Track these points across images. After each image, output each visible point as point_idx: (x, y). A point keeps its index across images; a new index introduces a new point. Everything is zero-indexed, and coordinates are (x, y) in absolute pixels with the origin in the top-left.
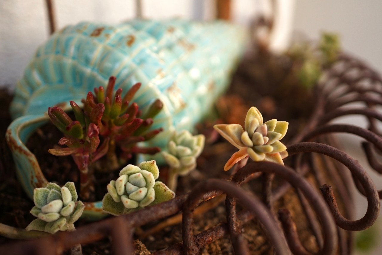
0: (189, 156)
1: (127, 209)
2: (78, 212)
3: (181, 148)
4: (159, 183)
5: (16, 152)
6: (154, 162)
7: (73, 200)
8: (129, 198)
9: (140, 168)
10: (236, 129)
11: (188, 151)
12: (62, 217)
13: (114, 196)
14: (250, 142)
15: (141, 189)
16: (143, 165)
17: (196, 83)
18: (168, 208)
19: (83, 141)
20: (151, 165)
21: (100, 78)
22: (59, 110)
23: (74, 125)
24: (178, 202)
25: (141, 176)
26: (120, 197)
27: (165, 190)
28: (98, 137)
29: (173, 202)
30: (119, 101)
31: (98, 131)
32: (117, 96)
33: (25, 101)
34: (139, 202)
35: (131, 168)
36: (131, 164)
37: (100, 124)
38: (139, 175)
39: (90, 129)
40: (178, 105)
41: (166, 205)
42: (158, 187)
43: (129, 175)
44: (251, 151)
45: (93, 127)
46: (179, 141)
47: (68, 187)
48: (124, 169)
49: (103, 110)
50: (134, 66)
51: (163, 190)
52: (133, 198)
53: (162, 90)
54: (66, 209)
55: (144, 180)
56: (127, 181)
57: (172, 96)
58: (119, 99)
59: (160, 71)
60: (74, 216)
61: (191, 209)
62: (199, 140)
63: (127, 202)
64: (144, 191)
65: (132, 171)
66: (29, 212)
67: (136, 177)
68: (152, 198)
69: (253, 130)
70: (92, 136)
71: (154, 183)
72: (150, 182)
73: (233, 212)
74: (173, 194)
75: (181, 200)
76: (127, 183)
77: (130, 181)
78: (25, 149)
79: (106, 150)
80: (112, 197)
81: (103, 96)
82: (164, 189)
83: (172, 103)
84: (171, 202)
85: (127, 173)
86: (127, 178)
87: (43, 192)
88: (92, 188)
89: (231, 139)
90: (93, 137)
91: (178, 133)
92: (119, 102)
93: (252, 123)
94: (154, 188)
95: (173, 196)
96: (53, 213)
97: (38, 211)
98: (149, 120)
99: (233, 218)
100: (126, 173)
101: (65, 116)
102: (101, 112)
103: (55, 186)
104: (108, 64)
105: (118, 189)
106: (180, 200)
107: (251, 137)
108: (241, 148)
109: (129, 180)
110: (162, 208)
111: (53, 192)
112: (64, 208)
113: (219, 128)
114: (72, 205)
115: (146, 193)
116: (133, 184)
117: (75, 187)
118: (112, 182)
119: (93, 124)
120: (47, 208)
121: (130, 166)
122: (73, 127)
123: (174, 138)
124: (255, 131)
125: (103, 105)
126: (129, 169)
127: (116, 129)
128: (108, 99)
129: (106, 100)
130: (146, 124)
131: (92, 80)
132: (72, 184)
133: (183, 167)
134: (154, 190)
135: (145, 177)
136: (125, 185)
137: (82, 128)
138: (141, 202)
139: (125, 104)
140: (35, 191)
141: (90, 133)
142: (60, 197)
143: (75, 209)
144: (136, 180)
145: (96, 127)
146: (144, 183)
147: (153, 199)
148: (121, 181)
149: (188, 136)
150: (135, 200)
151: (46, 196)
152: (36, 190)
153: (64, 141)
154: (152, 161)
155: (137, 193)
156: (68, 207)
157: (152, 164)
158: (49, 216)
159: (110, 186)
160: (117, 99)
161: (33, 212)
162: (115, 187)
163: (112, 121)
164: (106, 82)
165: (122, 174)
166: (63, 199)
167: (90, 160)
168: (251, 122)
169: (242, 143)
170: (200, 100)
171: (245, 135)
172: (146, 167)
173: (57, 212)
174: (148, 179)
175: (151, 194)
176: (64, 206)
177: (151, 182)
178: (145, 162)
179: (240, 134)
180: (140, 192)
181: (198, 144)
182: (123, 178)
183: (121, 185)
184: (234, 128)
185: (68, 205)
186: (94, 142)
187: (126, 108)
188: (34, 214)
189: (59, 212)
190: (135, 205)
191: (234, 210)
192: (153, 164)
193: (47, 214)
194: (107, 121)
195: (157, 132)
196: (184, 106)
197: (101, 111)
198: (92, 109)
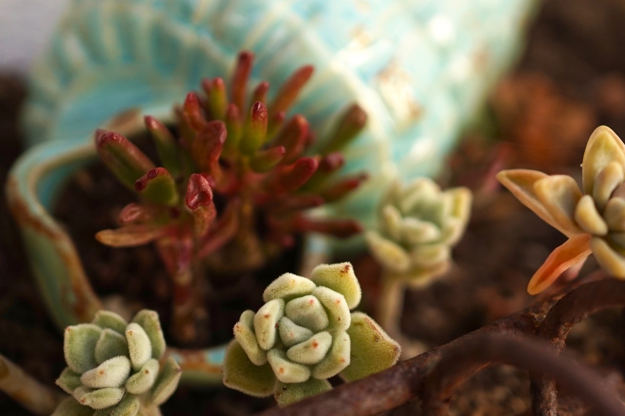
0: (432, 243)
1: (280, 383)
2: (167, 384)
3: (412, 223)
4: (362, 316)
5: (29, 232)
6: (347, 268)
7: (155, 355)
8: (287, 359)
9: (314, 282)
10: (562, 190)
11: (430, 232)
12: (128, 397)
13: (252, 351)
14: (599, 226)
15: (317, 337)
16: (320, 274)
17: (444, 53)
18: (384, 392)
19: (175, 212)
20: (342, 276)
21: (215, 50)
22: (117, 140)
23: (153, 177)
24: (410, 375)
25: (317, 303)
26: (264, 353)
27: (376, 338)
28: (212, 205)
29: (397, 375)
30: (261, 117)
31: (211, 193)
32: (257, 105)
33: (51, 105)
34: (312, 367)
35: (292, 281)
36: (290, 272)
37: (217, 170)
38: (312, 301)
39: (191, 187)
40: (402, 111)
41: (379, 384)
42: (359, 329)
43: (287, 299)
44: (603, 248)
45: (198, 184)
46: (407, 204)
47: (141, 324)
48: (275, 284)
49: (222, 139)
50: (296, 20)
51: (370, 336)
52: (298, 360)
53: (364, 76)
54: (138, 379)
55: (324, 313)
56: (282, 314)
57: (388, 88)
58: (261, 112)
59: (358, 32)
60: (157, 396)
61: (444, 396)
62: (456, 203)
63: (282, 370)
64: (323, 341)
65: (294, 291)
66: (55, 381)
67: (302, 307)
68: (343, 361)
69: (607, 193)
70: (196, 204)
71: (347, 319)
72: (339, 319)
73: (550, 396)
74: (396, 349)
75: (418, 369)
76: (281, 319)
77: (289, 315)
78: (49, 222)
79: (231, 230)
80: (246, 352)
81: (222, 99)
82: (372, 336)
83: (389, 108)
84: (392, 377)
85: (282, 295)
86: (283, 308)
87: (84, 336)
88: (201, 313)
89: (544, 210)
90: (200, 208)
91: (404, 186)
92: (260, 119)
93: (604, 175)
94: (349, 331)
95: (396, 354)
96: (109, 390)
97: (74, 379)
98: (333, 158)
99: (549, 410)
100: (279, 295)
101: (133, 152)
102: (218, 143)
103: (114, 320)
104: (235, 19)
105: (261, 337)
106: (414, 370)
107: (601, 209)
108: (572, 236)
109: (287, 312)
110: (370, 391)
111: (107, 336)
112: (135, 376)
113: (513, 179)
114: (152, 370)
115: (329, 347)
116: (298, 323)
117: (158, 324)
118: (246, 315)
119: (198, 175)
120: (94, 377)
121: (289, 277)
122: (150, 182)
123: (394, 198)
124: (613, 195)
125: (224, 126)
126: (286, 286)
127: (255, 180)
128: (235, 109)
129: (229, 111)
130: (326, 167)
131: (198, 56)
132: (153, 316)
133: (417, 270)
134: (347, 337)
135: (326, 305)
136: (277, 326)
137: (172, 182)
138: (318, 369)
139: (274, 118)
140: (67, 334)
141: (192, 198)
142: (122, 349)
143: (161, 378)
144: (303, 313)
145: (205, 183)
146: (323, 320)
147: (348, 361)
148: (267, 316)
149: (429, 192)
150: (301, 364)
151: (91, 344)
152: (69, 330)
153: (133, 213)
154: (342, 266)
155: (306, 347)
156: (141, 376)
157: (342, 272)
158: (97, 396)
159: (241, 328)
160: (256, 112)
161: (62, 381)
162: (253, 329)
163: (246, 160)
164: (231, 62)
165: (270, 299)
166: (132, 355)
167: (195, 251)
168: (600, 170)
169: (577, 223)
170: (455, 92)
171: (587, 206)
172: (330, 279)
173: (118, 385)
174: (335, 312)
175: (340, 350)
176: (133, 371)
177: (341, 318)
178: (326, 267)
179: (572, 202)
180: (315, 345)
181: (455, 213)
182: (272, 309)
183: (268, 326)
184: (556, 187)
185: (143, 370)
186: (203, 217)
187: (278, 129)
188: (65, 388)
189: (123, 386)
190: (302, 376)
191: (552, 390)
192: (347, 272)
193: (95, 392)
194: (232, 158)
195: (353, 184)
196: (417, 113)
197: (219, 140)
198: (197, 134)
